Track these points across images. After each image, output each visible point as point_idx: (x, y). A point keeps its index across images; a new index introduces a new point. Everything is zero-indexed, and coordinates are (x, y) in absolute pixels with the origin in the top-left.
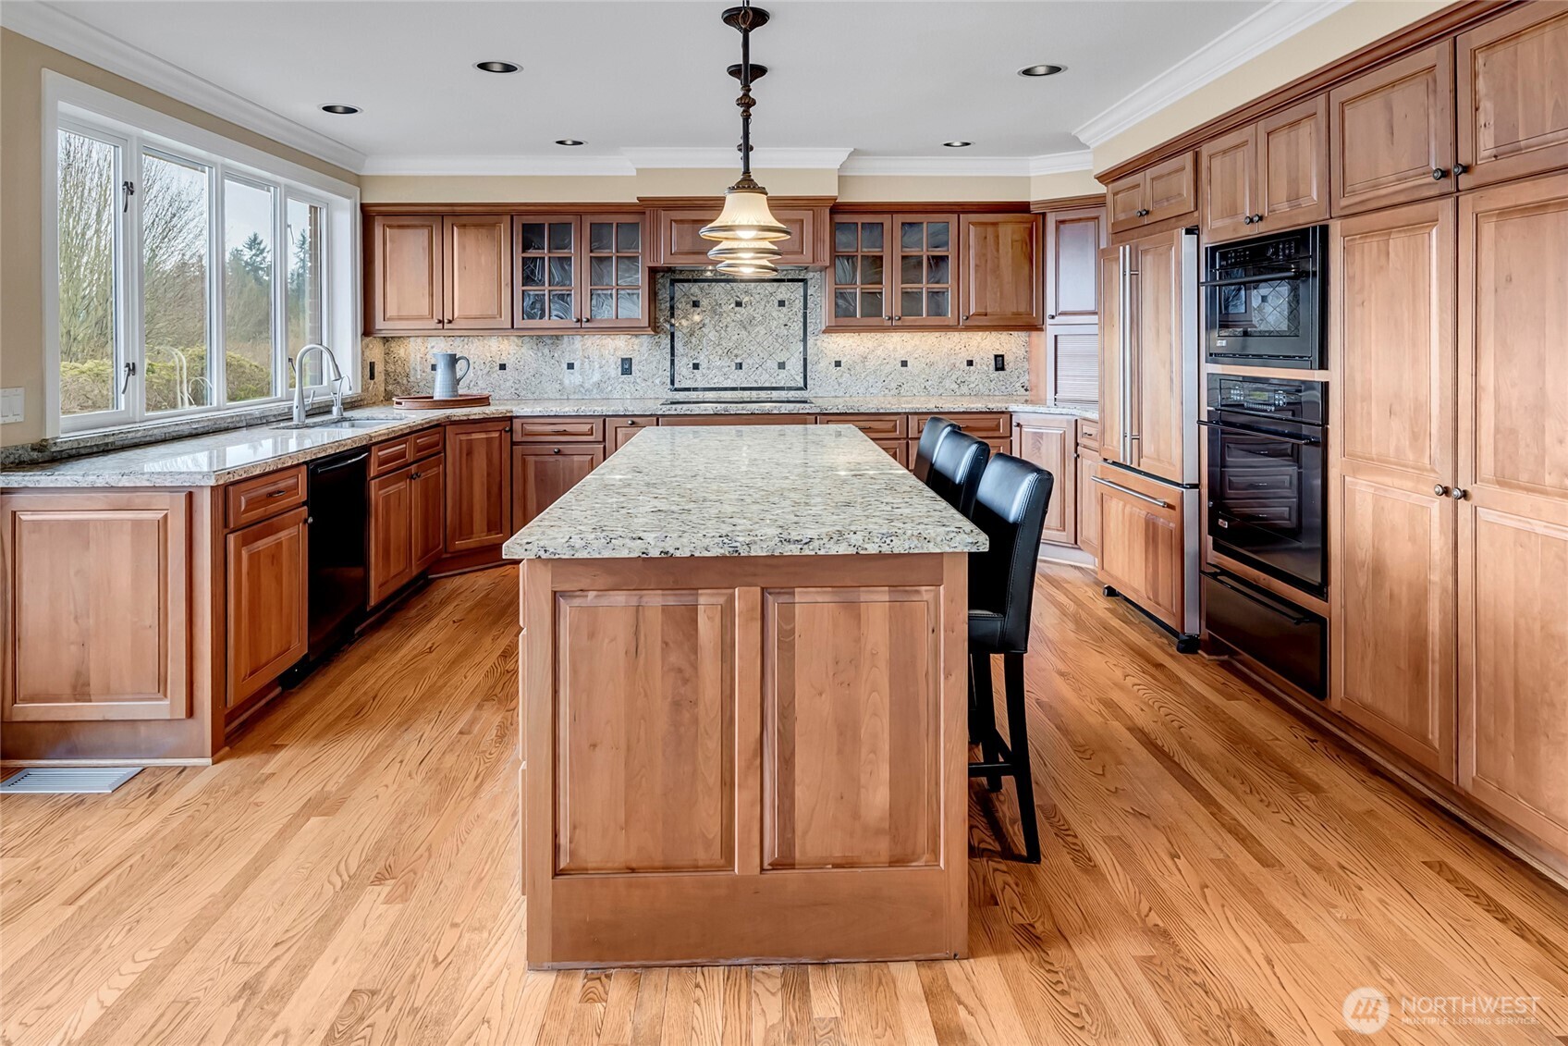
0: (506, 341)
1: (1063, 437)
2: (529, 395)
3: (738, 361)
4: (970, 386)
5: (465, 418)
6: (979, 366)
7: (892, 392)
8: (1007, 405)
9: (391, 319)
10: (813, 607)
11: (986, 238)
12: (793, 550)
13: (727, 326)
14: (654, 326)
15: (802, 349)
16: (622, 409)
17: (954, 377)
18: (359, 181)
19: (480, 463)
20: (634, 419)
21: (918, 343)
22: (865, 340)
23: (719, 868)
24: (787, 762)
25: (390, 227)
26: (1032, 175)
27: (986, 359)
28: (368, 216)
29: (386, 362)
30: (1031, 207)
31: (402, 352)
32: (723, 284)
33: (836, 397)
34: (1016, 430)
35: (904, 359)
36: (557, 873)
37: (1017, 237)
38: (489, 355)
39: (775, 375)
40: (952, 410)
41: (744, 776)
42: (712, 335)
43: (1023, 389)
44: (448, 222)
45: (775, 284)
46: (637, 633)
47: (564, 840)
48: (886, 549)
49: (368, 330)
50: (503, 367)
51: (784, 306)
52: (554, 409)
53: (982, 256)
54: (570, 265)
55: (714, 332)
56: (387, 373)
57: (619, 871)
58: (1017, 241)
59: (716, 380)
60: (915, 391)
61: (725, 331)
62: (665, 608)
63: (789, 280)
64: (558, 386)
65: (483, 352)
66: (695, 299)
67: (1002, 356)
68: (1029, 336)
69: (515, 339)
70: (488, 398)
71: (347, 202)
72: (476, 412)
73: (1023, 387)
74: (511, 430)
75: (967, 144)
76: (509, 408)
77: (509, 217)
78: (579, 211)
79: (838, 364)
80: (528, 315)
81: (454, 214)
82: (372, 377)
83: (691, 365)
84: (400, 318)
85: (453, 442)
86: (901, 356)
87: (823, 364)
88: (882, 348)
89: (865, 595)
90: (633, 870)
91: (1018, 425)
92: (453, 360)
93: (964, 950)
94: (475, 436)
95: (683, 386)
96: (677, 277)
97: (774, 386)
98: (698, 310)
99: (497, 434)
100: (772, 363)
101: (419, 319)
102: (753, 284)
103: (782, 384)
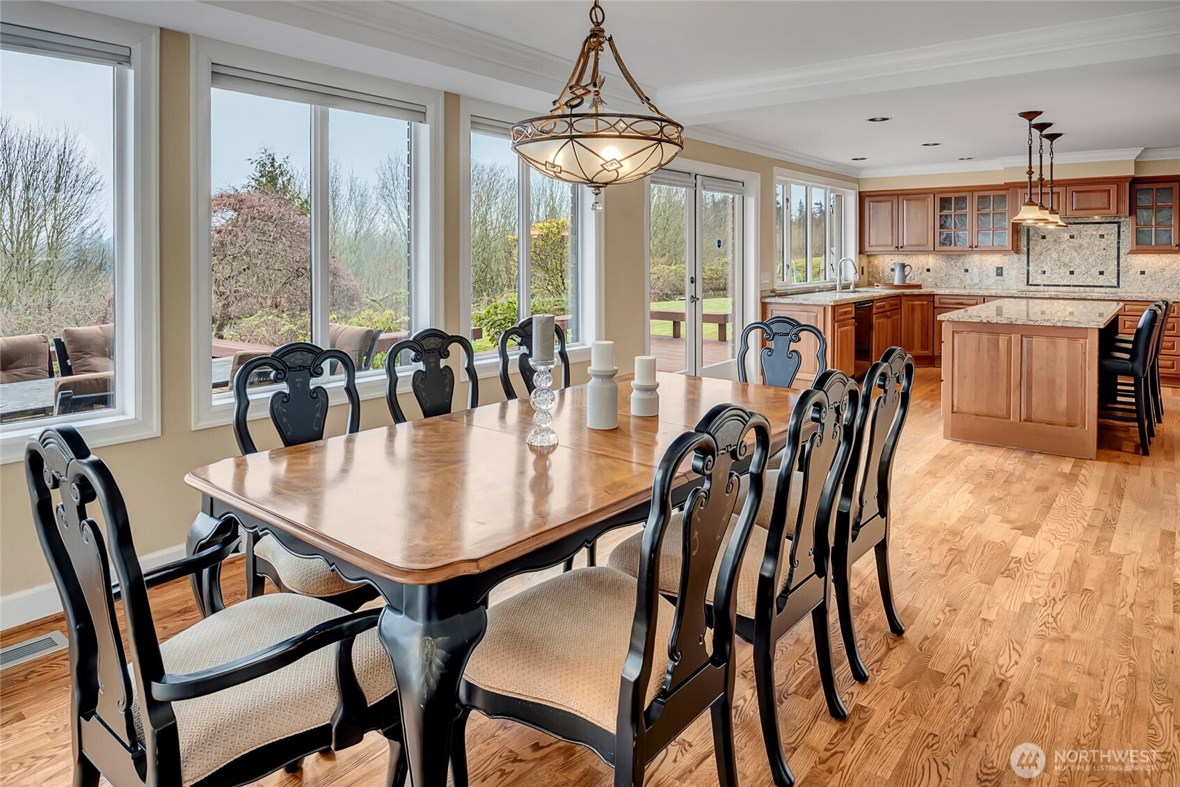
0: (930, 257)
2: (943, 284)
3: (1071, 270)
5: (910, 294)
9: (872, 246)
10: (1039, 343)
12: (1032, 323)
13: (1064, 250)
14: (1016, 249)
15: (1116, 264)
16: (994, 293)
18: (857, 181)
19: (918, 315)
23: (1006, 418)
24: (1029, 388)
25: (873, 202)
28: (862, 197)
29: (869, 267)
31: (876, 262)
33: (1141, 292)
36: (952, 413)
38: (921, 264)
39: (1097, 278)
41: (1014, 391)
42: (1054, 255)
44: (901, 198)
45: (1097, 225)
46: (979, 345)
47: (955, 403)
48: (1064, 325)
49: (861, 251)
50: (928, 270)
51: (1104, 238)
52: (956, 292)
54: (966, 218)
55: (1055, 253)
56: (869, 272)
57: (973, 414)
59: (1056, 281)
61: (1063, 252)
62: (988, 338)
63: (1107, 223)
64: (959, 281)
65: (919, 262)
66: (1043, 234)
69: (936, 256)
70: (921, 285)
71: (853, 192)
72: (916, 291)
74: (933, 301)
76: (932, 290)
77: (933, 195)
78: (972, 190)
79: (1142, 273)
80: (942, 244)
81: (904, 195)
82: (863, 274)
83: (1040, 272)
84: (877, 246)
85: (905, 305)
87: (1131, 272)
89: (1058, 340)
90: (977, 415)
92: (903, 266)
93: (1095, 457)
94: (916, 302)
95: (1035, 283)
97: (1096, 284)
98: (1045, 240)
99: (926, 302)
100: (1095, 272)
101: (886, 246)
102: (1082, 226)
103: (1101, 284)
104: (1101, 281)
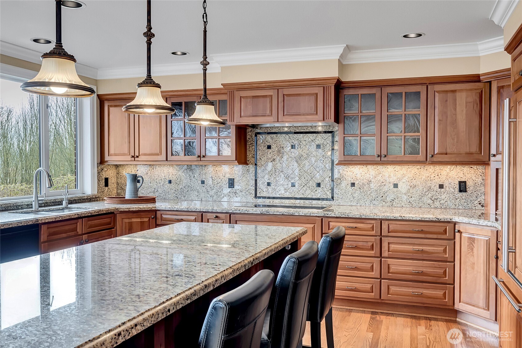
0: (171, 168)
1: (488, 243)
2: (182, 198)
3: (293, 181)
4: (441, 202)
5: (127, 210)
6: (447, 189)
7: (387, 204)
8: (451, 217)
9: (112, 155)
11: (446, 101)
13: (286, 160)
14: (246, 160)
15: (330, 175)
16: (211, 208)
17: (430, 195)
18: (96, 83)
20: (218, 215)
21: (405, 172)
22: (370, 170)
25: (111, 106)
26: (481, 55)
27: (453, 184)
28: (102, 100)
29: (117, 178)
30: (481, 78)
31: (124, 173)
32: (284, 135)
33: (351, 206)
34: (457, 235)
35: (395, 183)
37: (470, 99)
38: (163, 175)
39: (314, 190)
40: (411, 219)
42: (278, 166)
43: (480, 206)
45: (314, 134)
49: (102, 160)
50: (170, 182)
51: (320, 148)
53: (444, 113)
55: (279, 164)
56: (118, 184)
58: (470, 102)
59: (280, 193)
60: (403, 204)
61: (286, 163)
63: (323, 132)
64: (196, 194)
65: (161, 173)
66: (269, 144)
67: (465, 182)
68: (485, 169)
69: (176, 167)
70: (155, 199)
73: (480, 204)
74: (156, 218)
75: (420, 35)
78: (199, 94)
79: (353, 185)
82: (106, 185)
83: (266, 184)
84: (116, 155)
85: (121, 223)
86: (394, 180)
87: (344, 184)
88: (381, 175)
91: (459, 231)
92: (135, 178)
94: (134, 220)
95: (262, 195)
96: (259, 131)
97: (314, 197)
98: (270, 151)
99: (147, 220)
100: (313, 184)
101: (124, 155)
102: (302, 135)
103: (318, 197)
104: (319, 193)
